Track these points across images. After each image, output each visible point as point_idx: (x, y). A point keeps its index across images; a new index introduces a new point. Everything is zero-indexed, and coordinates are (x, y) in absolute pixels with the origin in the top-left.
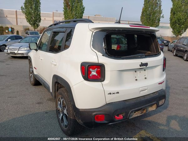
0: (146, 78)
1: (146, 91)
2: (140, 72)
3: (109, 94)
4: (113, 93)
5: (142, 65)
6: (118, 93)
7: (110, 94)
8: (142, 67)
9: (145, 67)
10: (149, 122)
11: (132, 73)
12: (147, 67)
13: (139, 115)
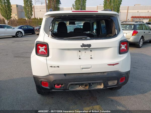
0: (91, 58)
1: (90, 69)
2: (85, 52)
3: (50, 67)
4: (54, 67)
5: (83, 45)
6: (58, 67)
7: (52, 67)
8: (84, 48)
9: (88, 48)
10: (112, 101)
11: (76, 52)
12: (90, 48)
13: (82, 89)
